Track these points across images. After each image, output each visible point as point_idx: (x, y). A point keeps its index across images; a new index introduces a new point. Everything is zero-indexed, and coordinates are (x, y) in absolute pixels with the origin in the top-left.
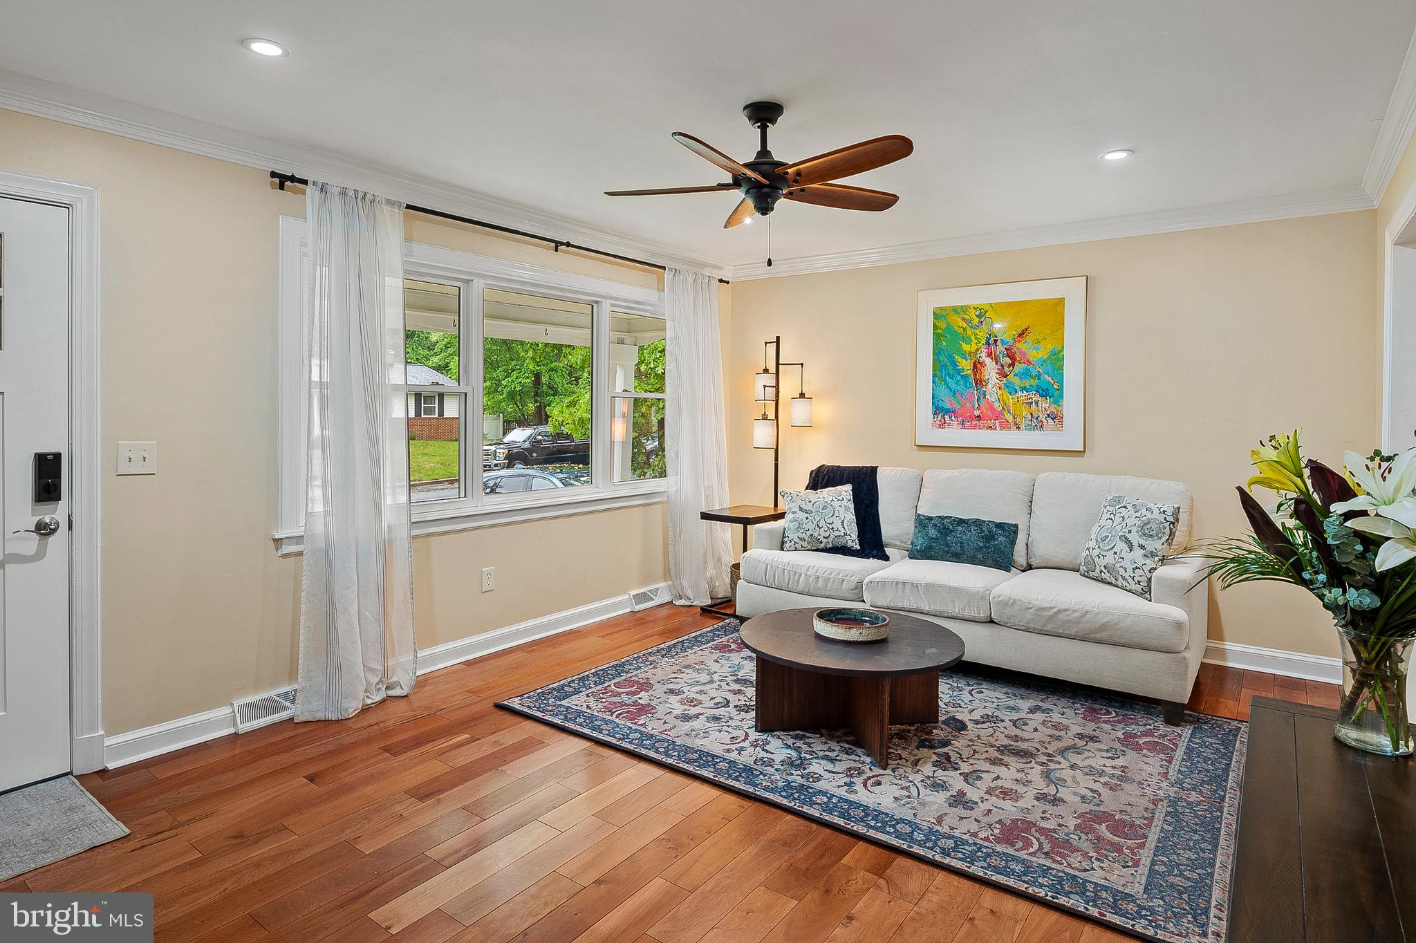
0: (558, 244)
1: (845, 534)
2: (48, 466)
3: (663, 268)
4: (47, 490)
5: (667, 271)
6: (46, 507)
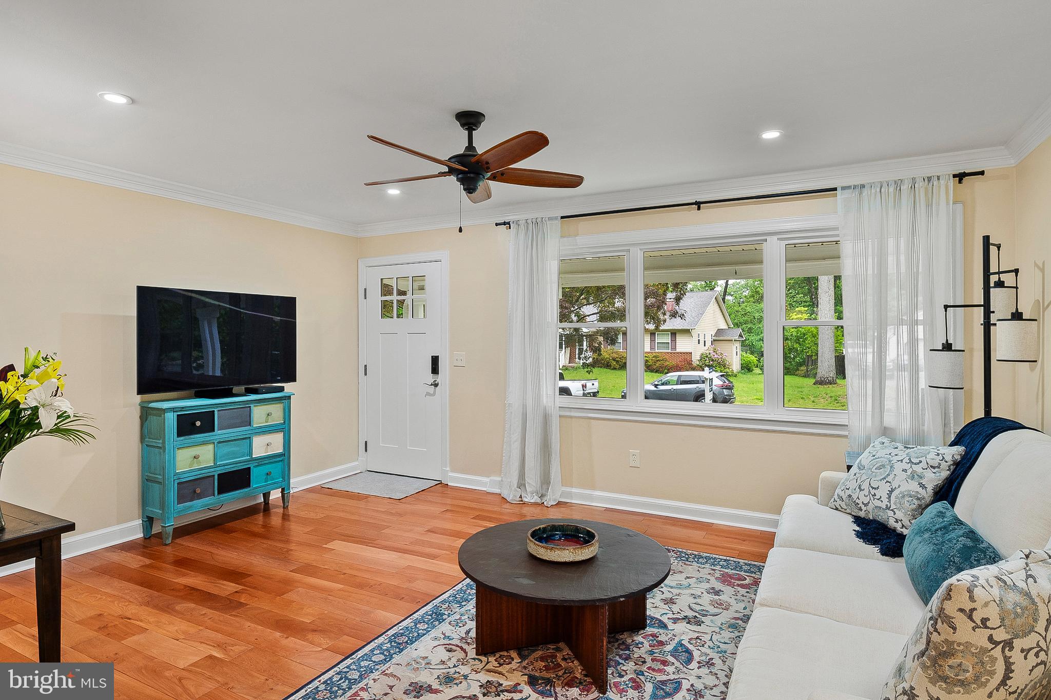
1: (888, 508)
2: (435, 360)
3: (835, 189)
4: (435, 370)
5: (839, 192)
6: (435, 376)
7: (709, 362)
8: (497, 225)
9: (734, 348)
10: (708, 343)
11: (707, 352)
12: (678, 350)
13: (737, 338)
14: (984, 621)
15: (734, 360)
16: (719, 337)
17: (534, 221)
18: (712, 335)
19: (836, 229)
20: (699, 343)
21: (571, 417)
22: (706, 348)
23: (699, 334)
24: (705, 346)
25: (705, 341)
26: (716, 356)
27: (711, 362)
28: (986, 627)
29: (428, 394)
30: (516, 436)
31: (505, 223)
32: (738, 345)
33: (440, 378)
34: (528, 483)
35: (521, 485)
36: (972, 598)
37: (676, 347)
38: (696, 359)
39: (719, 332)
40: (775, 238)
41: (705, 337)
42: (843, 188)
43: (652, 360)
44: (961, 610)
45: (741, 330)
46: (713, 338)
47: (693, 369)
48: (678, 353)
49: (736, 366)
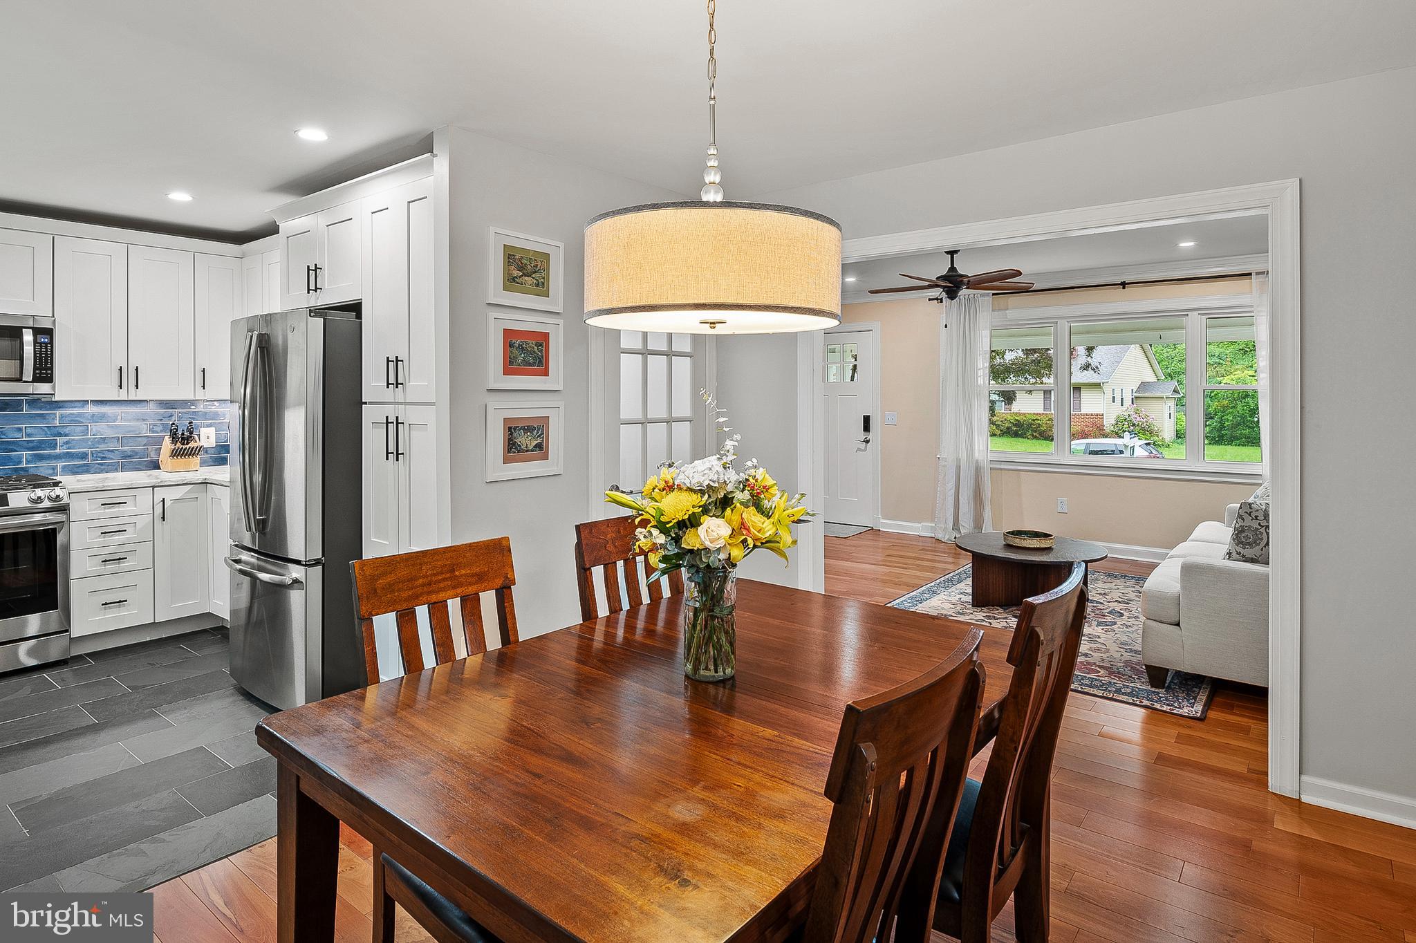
0: (1123, 285)
2: (867, 420)
3: (1250, 274)
4: (867, 428)
5: (1254, 276)
6: (866, 433)
7: (1129, 427)
8: (930, 300)
9: (1167, 408)
10: (1128, 402)
11: (1126, 413)
12: (1083, 411)
13: (1170, 395)
14: (1256, 517)
15: (1166, 425)
16: (1142, 394)
17: (967, 297)
18: (1132, 390)
19: (1252, 306)
20: (1114, 402)
21: (1001, 469)
22: (1124, 408)
23: (1113, 390)
24: (1122, 405)
25: (1122, 399)
26: (1138, 419)
27: (1132, 428)
28: (1257, 519)
29: (859, 449)
30: (951, 485)
31: (937, 299)
32: (1172, 403)
33: (870, 436)
34: (962, 525)
35: (956, 527)
36: (1250, 508)
37: (1080, 407)
38: (1109, 423)
39: (1144, 385)
40: (1196, 313)
41: (1122, 393)
42: (1257, 274)
43: (1046, 424)
44: (1246, 512)
45: (1176, 383)
46: (1134, 394)
47: (1105, 436)
48: (1083, 415)
49: (1168, 433)
